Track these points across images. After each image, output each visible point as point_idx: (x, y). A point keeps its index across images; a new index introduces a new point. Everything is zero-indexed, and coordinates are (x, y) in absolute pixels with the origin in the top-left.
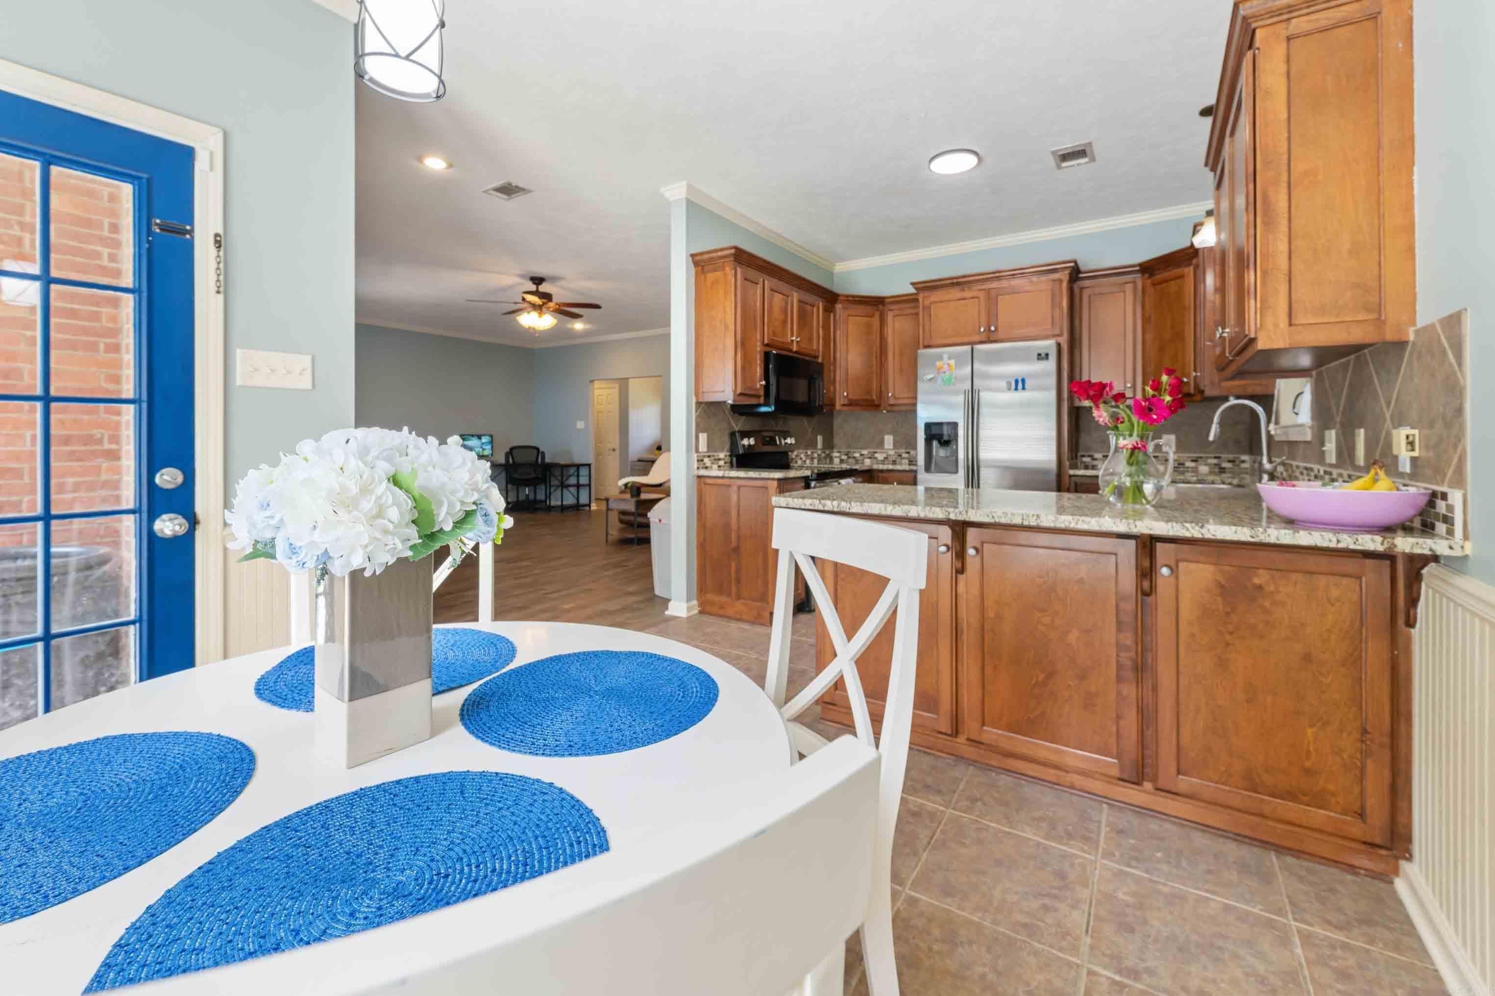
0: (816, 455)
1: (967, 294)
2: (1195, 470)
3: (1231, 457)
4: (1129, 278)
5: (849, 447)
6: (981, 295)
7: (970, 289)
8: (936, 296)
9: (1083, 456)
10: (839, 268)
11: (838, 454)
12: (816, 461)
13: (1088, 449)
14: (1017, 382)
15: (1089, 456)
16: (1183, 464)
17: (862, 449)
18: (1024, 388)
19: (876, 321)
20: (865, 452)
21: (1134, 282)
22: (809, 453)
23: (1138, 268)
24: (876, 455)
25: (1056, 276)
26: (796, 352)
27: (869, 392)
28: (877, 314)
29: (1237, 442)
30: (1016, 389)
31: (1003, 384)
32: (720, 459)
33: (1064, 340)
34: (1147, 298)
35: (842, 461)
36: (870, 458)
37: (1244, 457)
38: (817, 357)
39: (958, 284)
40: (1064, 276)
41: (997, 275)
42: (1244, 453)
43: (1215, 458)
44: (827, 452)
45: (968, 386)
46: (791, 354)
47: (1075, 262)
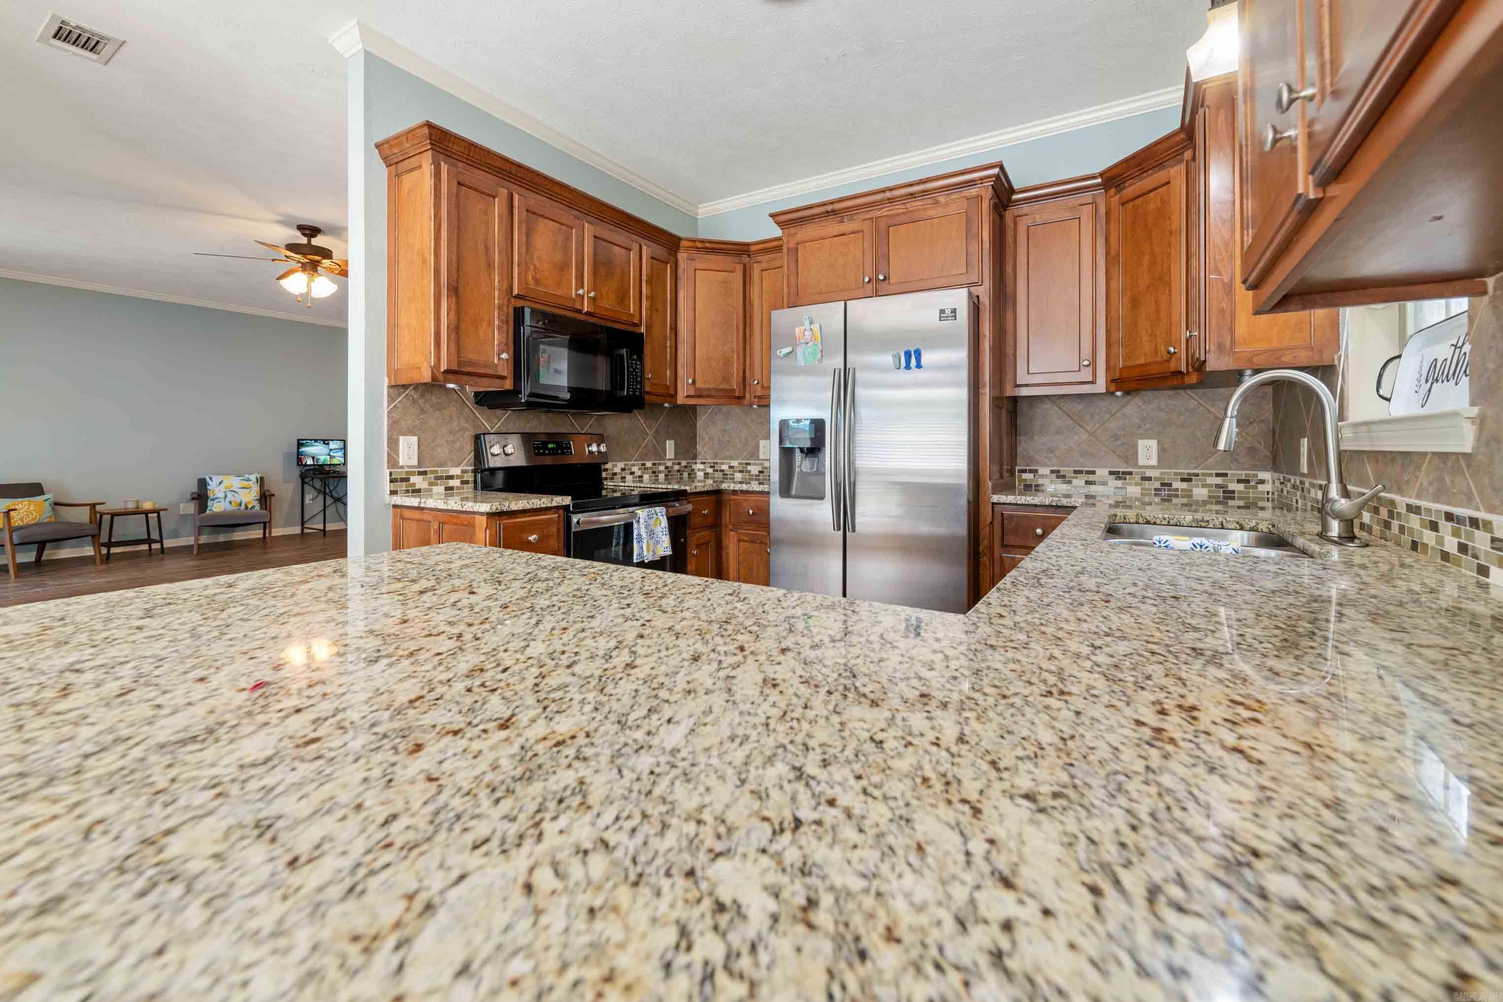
0: (662, 468)
1: (847, 226)
2: (1188, 494)
3: (1243, 474)
4: (1087, 197)
5: (715, 457)
6: (866, 226)
7: (851, 219)
8: (805, 232)
9: (1024, 471)
10: (704, 211)
11: (701, 467)
12: (662, 476)
13: (1032, 460)
14: (908, 355)
15: (1031, 471)
16: (1170, 485)
17: (732, 458)
18: (919, 366)
19: (737, 278)
20: (734, 463)
21: (1094, 203)
22: (649, 464)
23: (1099, 180)
24: (749, 468)
25: (974, 191)
26: (588, 314)
27: (726, 379)
28: (739, 268)
29: (1252, 451)
30: (908, 367)
31: (887, 359)
32: (451, 477)
33: (984, 292)
34: (1113, 226)
35: (706, 475)
36: (740, 471)
37: (1262, 475)
38: (638, 325)
39: (834, 212)
40: (987, 193)
41: (888, 195)
42: (1264, 469)
43: (1218, 475)
44: (684, 463)
45: (839, 362)
46: (579, 317)
47: (1001, 167)
